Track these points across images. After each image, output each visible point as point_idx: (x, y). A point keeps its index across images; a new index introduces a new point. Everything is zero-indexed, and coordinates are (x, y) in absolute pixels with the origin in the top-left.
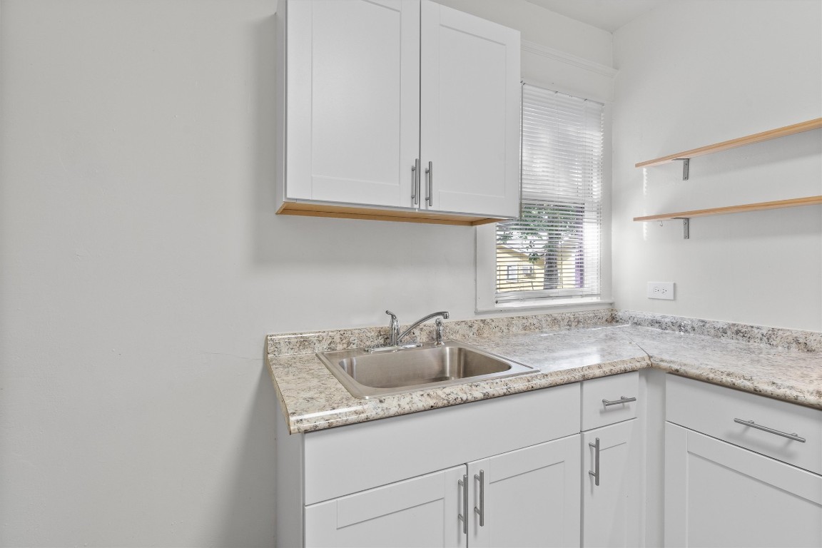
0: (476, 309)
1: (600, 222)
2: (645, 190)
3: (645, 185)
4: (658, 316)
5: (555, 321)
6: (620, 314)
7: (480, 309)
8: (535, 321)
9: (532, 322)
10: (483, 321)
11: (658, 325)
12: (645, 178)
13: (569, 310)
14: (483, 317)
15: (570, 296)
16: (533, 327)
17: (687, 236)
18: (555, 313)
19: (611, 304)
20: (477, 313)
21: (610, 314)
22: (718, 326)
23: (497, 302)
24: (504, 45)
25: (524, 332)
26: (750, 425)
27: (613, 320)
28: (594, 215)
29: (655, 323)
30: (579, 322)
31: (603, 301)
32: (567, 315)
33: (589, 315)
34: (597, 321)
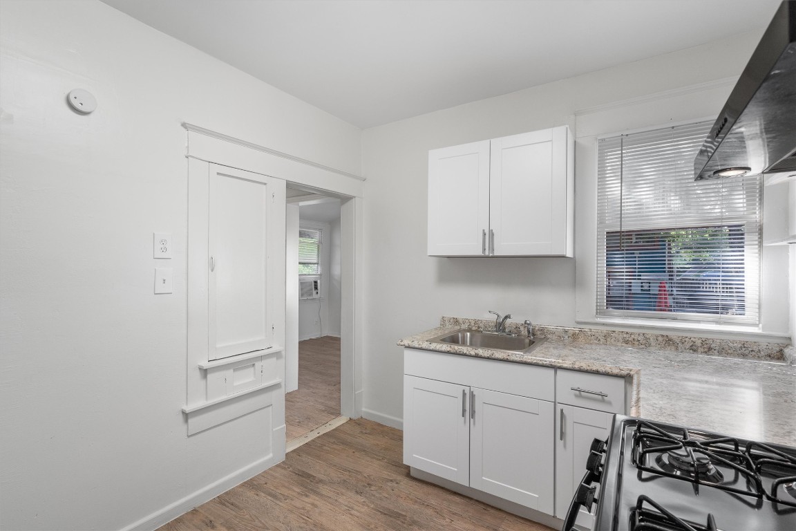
0: (575, 319)
6: (787, 351)
7: (579, 319)
10: (581, 329)
13: (693, 335)
16: (637, 343)
20: (577, 323)
27: (781, 356)
30: (710, 349)
31: (765, 333)
32: (692, 339)
33: (731, 345)
34: (747, 352)
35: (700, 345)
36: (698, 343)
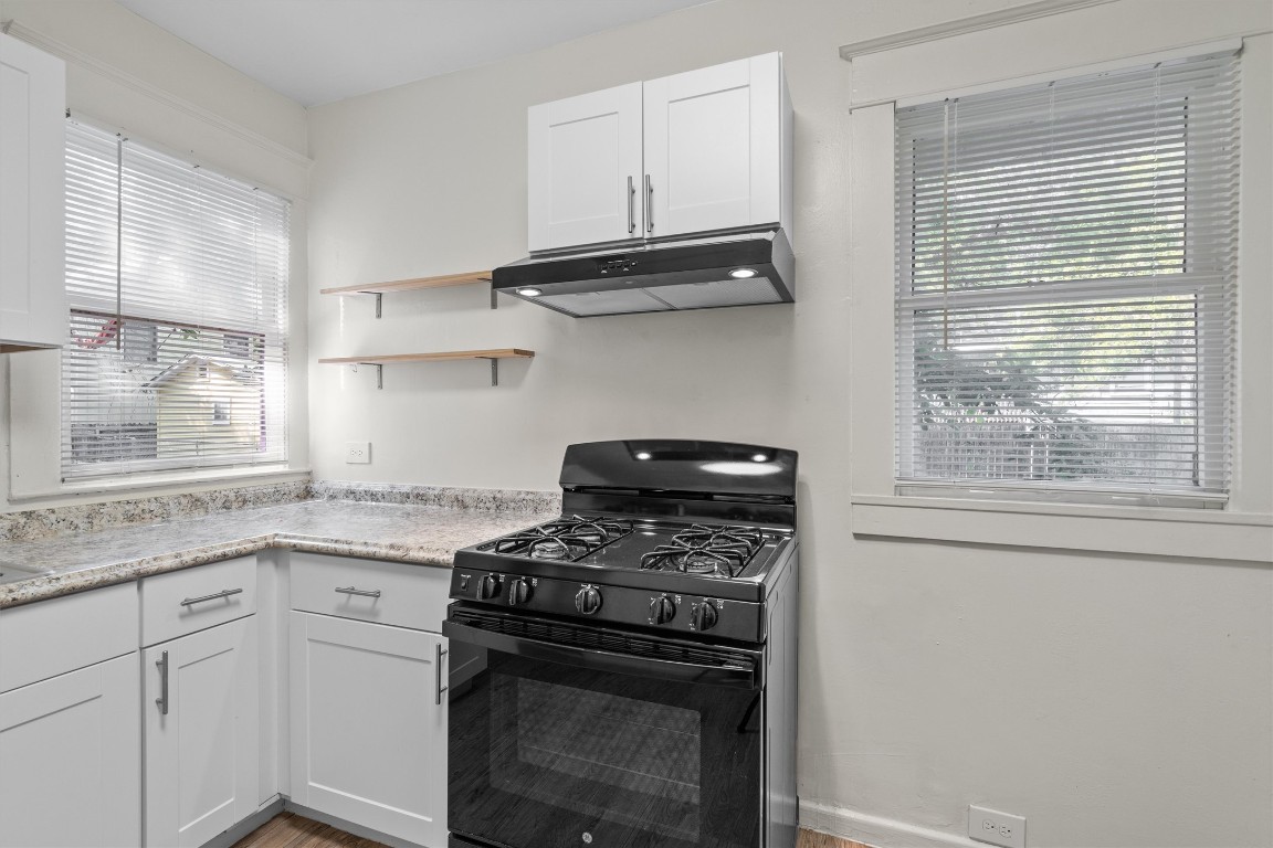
0: (10, 494)
1: (286, 362)
2: (342, 325)
3: (342, 318)
4: (354, 485)
5: (196, 502)
6: (316, 486)
7: (17, 493)
8: (153, 506)
9: (146, 507)
10: (28, 515)
11: (352, 496)
12: (342, 309)
13: (225, 487)
14: (28, 508)
15: (230, 466)
16: (148, 516)
17: (381, 387)
18: (197, 491)
19: (309, 473)
20: (12, 501)
21: (304, 487)
22: (404, 490)
23: (63, 481)
24: (26, 73)
25: (126, 524)
26: (351, 591)
27: (308, 494)
28: (280, 351)
29: (350, 493)
30: (245, 502)
31: (293, 470)
32: (223, 493)
33: (264, 491)
34: (279, 497)
35: (234, 498)
36: (232, 496)
